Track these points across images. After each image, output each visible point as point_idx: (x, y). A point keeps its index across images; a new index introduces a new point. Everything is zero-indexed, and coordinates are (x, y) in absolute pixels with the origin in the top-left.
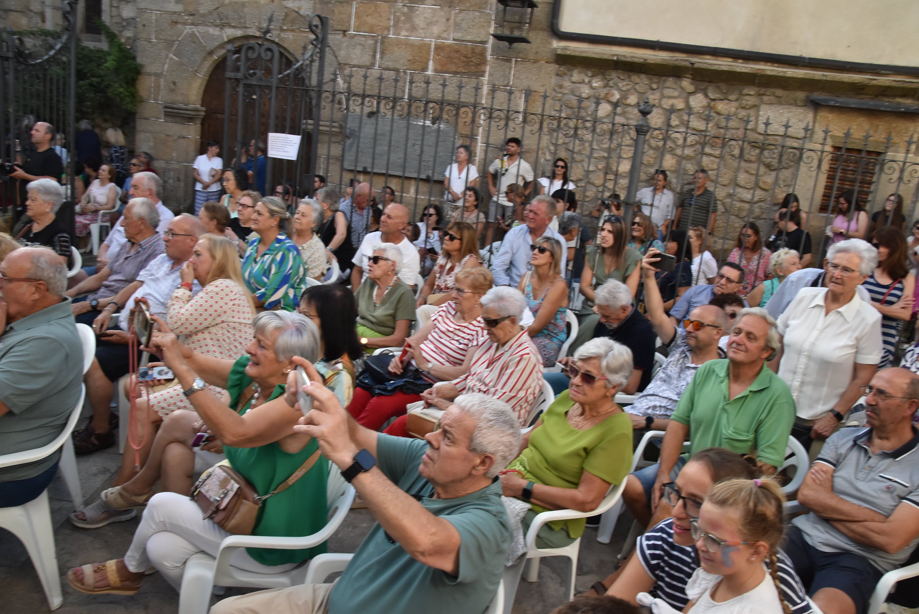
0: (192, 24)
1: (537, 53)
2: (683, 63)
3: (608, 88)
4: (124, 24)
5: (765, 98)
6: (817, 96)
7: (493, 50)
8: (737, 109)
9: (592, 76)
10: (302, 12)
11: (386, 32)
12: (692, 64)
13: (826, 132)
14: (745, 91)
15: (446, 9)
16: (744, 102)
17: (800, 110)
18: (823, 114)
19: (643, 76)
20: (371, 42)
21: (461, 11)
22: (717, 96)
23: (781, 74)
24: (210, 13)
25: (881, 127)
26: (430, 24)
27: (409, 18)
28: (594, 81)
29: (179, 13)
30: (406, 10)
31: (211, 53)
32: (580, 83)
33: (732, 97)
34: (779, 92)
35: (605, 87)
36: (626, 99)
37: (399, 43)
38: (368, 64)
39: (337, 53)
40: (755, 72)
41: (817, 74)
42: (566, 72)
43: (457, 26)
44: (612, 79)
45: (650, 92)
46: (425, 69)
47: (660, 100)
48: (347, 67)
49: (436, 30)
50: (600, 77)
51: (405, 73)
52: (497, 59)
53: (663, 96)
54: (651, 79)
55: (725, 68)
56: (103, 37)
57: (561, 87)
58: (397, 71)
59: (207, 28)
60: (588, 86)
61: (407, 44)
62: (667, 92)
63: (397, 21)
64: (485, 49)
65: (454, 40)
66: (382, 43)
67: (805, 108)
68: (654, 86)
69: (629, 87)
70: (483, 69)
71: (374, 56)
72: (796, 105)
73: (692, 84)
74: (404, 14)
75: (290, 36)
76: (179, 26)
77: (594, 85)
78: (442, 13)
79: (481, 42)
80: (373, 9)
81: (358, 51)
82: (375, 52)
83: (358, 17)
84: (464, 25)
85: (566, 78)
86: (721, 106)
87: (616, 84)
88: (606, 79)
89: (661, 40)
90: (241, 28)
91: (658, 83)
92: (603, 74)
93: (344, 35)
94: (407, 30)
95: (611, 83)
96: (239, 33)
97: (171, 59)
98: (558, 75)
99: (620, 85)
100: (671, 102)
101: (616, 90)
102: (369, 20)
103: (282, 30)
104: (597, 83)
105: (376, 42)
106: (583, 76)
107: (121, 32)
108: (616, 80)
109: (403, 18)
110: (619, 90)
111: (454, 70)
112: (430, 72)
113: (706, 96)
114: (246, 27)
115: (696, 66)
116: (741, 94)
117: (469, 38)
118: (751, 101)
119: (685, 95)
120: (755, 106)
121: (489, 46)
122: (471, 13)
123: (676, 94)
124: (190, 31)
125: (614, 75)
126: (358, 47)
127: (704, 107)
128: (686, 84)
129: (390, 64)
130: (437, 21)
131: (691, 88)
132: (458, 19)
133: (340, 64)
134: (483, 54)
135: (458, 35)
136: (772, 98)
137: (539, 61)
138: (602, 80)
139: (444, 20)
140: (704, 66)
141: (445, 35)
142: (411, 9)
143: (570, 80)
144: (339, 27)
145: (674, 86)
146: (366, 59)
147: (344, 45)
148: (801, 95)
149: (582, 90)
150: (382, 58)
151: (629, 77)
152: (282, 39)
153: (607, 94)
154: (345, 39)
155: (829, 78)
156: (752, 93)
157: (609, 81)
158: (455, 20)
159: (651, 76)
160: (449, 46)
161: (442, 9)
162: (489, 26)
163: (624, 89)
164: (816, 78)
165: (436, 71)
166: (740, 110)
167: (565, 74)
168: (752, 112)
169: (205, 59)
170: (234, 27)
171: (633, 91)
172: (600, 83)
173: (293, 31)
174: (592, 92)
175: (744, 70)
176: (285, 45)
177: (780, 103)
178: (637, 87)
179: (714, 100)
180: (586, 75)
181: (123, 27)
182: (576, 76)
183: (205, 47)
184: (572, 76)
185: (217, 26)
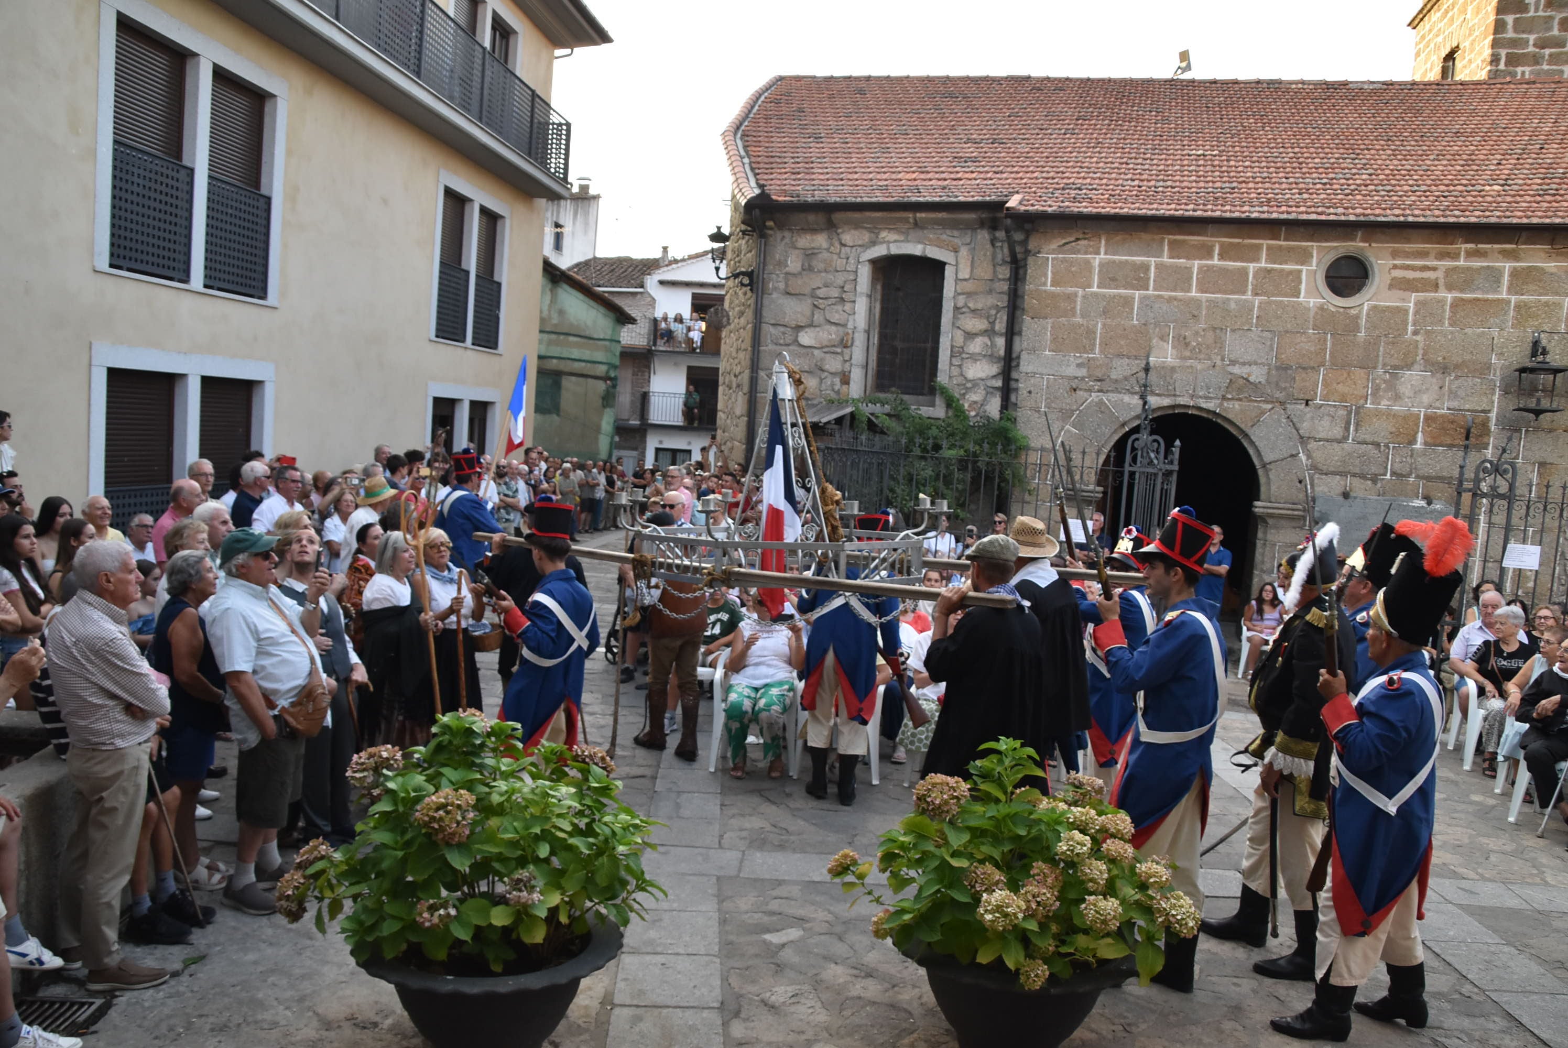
0: (1099, 391)
1: (1553, 421)
4: (969, 385)
7: (1497, 420)
10: (1252, 379)
11: (1362, 402)
15: (1439, 375)
20: (1342, 412)
21: (1457, 377)
24: (1126, 379)
26: (1417, 392)
27: (1392, 385)
29: (1083, 378)
30: (1388, 376)
31: (1123, 425)
37: (1378, 414)
38: (1339, 437)
39: (1298, 425)
43: (1453, 394)
46: (1413, 441)
48: (1311, 441)
49: (1426, 399)
51: (1387, 446)
52: (1503, 429)
56: (939, 401)
58: (1377, 445)
59: (1121, 396)
61: (1389, 414)
63: (1376, 390)
64: (1488, 419)
65: (1449, 409)
66: (1357, 413)
70: (1485, 440)
71: (1347, 429)
74: (1385, 381)
75: (1237, 405)
76: (1080, 393)
78: (1434, 380)
79: (1483, 411)
80: (1345, 375)
81: (1326, 422)
82: (1348, 424)
83: (1326, 384)
84: (1461, 393)
90: (1169, 396)
93: (1307, 404)
94: (1389, 399)
96: (1166, 402)
97: (1068, 431)
102: (1340, 387)
103: (1224, 398)
105: (1350, 413)
107: (964, 394)
109: (1383, 386)
111: (1449, 442)
112: (1419, 446)
114: (1175, 395)
117: (1467, 407)
121: (1493, 415)
122: (1469, 380)
124: (1096, 400)
126: (1326, 418)
129: (1368, 438)
130: (1427, 389)
132: (1453, 387)
133: (1301, 437)
134: (1485, 424)
135: (1455, 404)
137: (1556, 430)
139: (1437, 388)
141: (1438, 404)
142: (1394, 376)
144: (1301, 396)
146: (1337, 432)
147: (1308, 416)
150: (1356, 430)
152: (1225, 410)
154: (1308, 409)
158: (1450, 390)
160: (1442, 416)
161: (1433, 375)
162: (1493, 394)
165: (1426, 444)
169: (1115, 431)
170: (1158, 395)
173: (1240, 400)
176: (1230, 416)
181: (967, 388)
183: (1118, 418)
185: (1136, 393)
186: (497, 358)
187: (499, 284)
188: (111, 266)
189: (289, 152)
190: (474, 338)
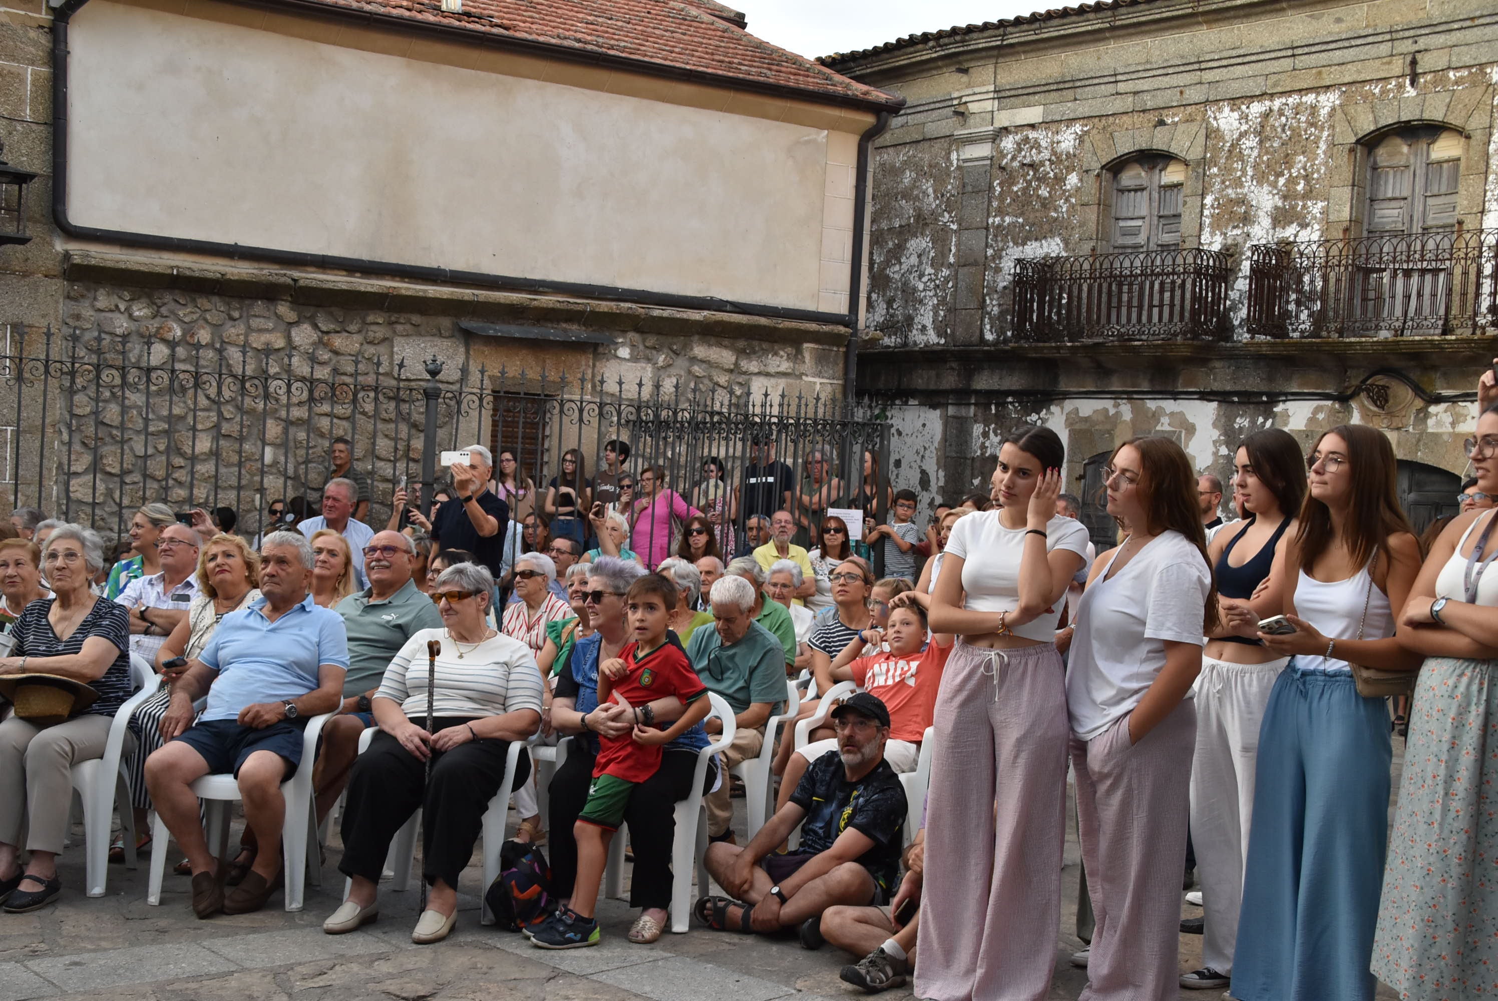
1: (27, 260)
2: (282, 280)
3: (158, 319)
5: (399, 328)
6: (467, 323)
8: (362, 344)
9: (131, 300)
12: (295, 281)
13: (482, 372)
14: (370, 318)
16: (371, 334)
17: (447, 343)
18: (475, 348)
19: (215, 299)
22: (332, 326)
23: (421, 294)
25: (548, 361)
28: (135, 308)
32: (111, 311)
33: (353, 328)
34: (416, 319)
35: (154, 317)
36: (192, 335)
40: (385, 291)
41: (466, 293)
42: (85, 292)
44: (164, 304)
45: (231, 323)
47: (246, 336)
50: (145, 300)
53: (250, 329)
54: (229, 304)
55: (344, 287)
57: (78, 317)
60: (126, 315)
62: (255, 323)
67: (454, 340)
68: (236, 314)
69: (195, 317)
72: (441, 336)
73: (292, 309)
77: (137, 313)
85: (86, 303)
86: (338, 341)
87: (172, 312)
88: (155, 304)
89: (240, 243)
91: (241, 309)
92: (150, 297)
95: (164, 310)
98: (68, 297)
99: (181, 313)
100: (265, 338)
101: (174, 321)
104: (140, 311)
106: (115, 299)
108: (172, 305)
110: (180, 321)
113: (315, 326)
115: (302, 283)
116: (364, 323)
118: (380, 332)
119: (283, 327)
120: (385, 340)
123: (271, 325)
125: (168, 298)
127: (314, 344)
128: (283, 309)
131: (292, 316)
136: (408, 327)
137: (32, 274)
138: (148, 306)
140: (314, 284)
143: (93, 306)
145: (267, 314)
148: (446, 322)
149: (117, 323)
151: (194, 300)
153: (159, 329)
155: (481, 299)
156: (380, 321)
157: (159, 307)
159: (227, 299)
163: (187, 319)
164: (466, 298)
166: (366, 346)
167: (83, 296)
168: (382, 349)
171: (201, 322)
172: (145, 310)
174: (133, 326)
175: (369, 289)
177: (420, 335)
178: (208, 317)
179: (327, 333)
180: (120, 297)
182: (103, 300)
184: (95, 299)
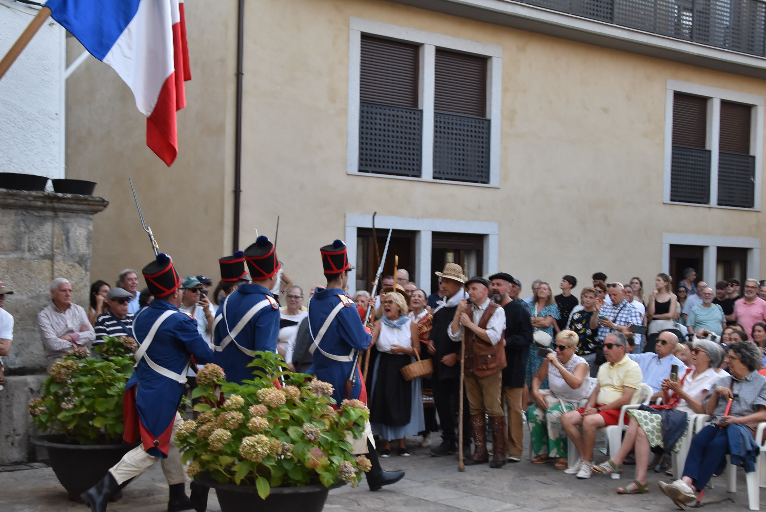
186: (754, 214)
187: (754, 157)
188: (360, 171)
189: (505, 90)
190: (719, 200)
